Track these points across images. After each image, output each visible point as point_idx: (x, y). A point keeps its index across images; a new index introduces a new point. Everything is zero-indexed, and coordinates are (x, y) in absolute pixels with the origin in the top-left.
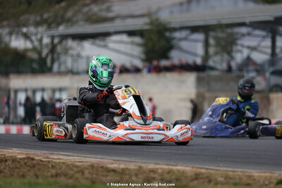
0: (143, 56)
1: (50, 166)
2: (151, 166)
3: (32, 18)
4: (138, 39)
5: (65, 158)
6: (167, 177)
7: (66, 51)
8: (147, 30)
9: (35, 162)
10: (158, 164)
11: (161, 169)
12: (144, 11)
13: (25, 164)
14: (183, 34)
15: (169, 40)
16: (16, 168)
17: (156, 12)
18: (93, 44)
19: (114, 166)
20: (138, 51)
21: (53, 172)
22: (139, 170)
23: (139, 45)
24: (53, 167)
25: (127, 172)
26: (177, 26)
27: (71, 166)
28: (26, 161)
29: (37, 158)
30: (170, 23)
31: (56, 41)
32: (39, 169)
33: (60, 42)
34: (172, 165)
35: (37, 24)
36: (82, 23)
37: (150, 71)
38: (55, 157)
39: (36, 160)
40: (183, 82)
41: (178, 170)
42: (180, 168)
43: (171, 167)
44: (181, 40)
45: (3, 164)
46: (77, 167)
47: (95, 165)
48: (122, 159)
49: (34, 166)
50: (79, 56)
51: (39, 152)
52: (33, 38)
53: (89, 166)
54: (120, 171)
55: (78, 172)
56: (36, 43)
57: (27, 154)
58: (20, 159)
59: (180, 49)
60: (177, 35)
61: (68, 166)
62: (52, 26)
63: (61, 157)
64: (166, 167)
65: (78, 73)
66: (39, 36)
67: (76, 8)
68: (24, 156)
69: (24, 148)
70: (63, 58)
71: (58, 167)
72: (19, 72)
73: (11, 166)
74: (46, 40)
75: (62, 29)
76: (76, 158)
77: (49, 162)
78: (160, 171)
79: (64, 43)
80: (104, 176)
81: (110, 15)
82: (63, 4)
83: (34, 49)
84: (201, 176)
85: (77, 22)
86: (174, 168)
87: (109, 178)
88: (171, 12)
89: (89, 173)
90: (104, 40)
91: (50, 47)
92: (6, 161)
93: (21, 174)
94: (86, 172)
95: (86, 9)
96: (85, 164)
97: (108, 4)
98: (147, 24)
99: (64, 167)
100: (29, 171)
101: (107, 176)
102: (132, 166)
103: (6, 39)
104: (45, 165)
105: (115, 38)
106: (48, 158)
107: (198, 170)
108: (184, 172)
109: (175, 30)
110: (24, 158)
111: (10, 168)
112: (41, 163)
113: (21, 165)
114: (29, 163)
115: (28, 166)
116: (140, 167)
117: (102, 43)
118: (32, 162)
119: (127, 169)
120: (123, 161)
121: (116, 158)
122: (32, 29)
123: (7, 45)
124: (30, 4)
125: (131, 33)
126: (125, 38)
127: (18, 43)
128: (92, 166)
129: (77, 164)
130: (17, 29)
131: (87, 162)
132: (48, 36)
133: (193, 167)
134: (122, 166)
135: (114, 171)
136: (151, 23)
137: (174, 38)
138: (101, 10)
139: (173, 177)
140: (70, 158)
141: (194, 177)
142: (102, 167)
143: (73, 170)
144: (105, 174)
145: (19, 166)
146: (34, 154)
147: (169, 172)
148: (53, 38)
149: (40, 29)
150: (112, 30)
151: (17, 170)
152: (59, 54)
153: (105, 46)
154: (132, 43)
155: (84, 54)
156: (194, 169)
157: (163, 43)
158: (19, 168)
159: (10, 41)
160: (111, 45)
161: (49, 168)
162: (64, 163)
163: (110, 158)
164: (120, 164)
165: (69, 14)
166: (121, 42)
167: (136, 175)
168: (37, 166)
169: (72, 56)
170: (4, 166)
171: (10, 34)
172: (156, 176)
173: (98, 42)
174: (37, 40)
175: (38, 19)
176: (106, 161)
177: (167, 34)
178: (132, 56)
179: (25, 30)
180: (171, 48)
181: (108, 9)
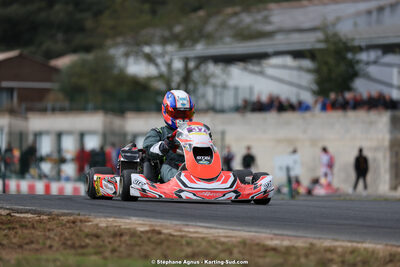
0: (315, 87)
1: (184, 242)
2: (327, 243)
3: (158, 32)
4: (307, 63)
5: (205, 231)
6: (349, 258)
7: (206, 79)
8: (320, 50)
9: (162, 236)
10: (337, 240)
11: (342, 247)
12: (317, 23)
13: (149, 239)
14: (373, 55)
15: (352, 64)
16: (137, 245)
17: (334, 25)
18: (245, 69)
19: (275, 243)
20: (307, 79)
21: (189, 250)
22: (310, 249)
23: (309, 71)
24: (188, 244)
25: (293, 251)
26: (363, 44)
27: (213, 243)
28: (149, 235)
29: (165, 231)
30: (353, 39)
31: (192, 65)
32: (168, 247)
33: (197, 67)
34: (358, 242)
35: (165, 41)
36: (228, 40)
37: (324, 108)
38: (192, 230)
39: (164, 234)
40: (371, 123)
41: (365, 249)
42: (368, 245)
43: (355, 244)
44: (368, 63)
45: (118, 239)
46: (223, 244)
47: (248, 242)
48: (285, 232)
49: (161, 243)
50: (224, 86)
51: (168, 223)
52: (159, 61)
53: (240, 242)
54: (283, 250)
55: (224, 251)
56: (164, 69)
57: (151, 226)
58: (142, 232)
59: (368, 77)
60: (363, 56)
61: (209, 242)
62: (186, 44)
63: (200, 230)
64: (349, 244)
65: (222, 111)
66: (167, 59)
67: (220, 18)
68: (147, 228)
69: (147, 217)
70: (201, 90)
71: (195, 244)
72: (139, 109)
73: (128, 242)
74: (178, 65)
75: (200, 49)
76: (221, 231)
77: (182, 237)
78: (339, 250)
79: (203, 68)
80: (260, 257)
81: (268, 28)
82: (201, 13)
83: (161, 76)
84: (398, 257)
85: (221, 38)
86: (359, 245)
87: (268, 260)
88: (355, 24)
89: (240, 252)
90: (259, 64)
91: (183, 74)
92: (121, 235)
93: (142, 253)
94: (235, 251)
95: (233, 21)
96: (234, 239)
97: (265, 13)
98: (319, 41)
99: (204, 244)
100: (154, 249)
101: (264, 257)
102: (300, 243)
103: (121, 62)
104: (177, 242)
105: (274, 61)
106: (180, 231)
107: (394, 249)
108: (373, 252)
109: (360, 49)
110: (147, 232)
111: (127, 245)
112: (171, 238)
113: (143, 242)
114: (155, 237)
115: (153, 242)
116: (312, 244)
117: (257, 68)
118: (159, 236)
119: (293, 247)
120: (287, 235)
121: (277, 232)
122: (158, 49)
123: (122, 72)
124: (154, 12)
125: (297, 54)
126: (288, 60)
127: (137, 68)
128: (244, 243)
129: (223, 239)
130: (135, 49)
131: (235, 237)
132: (180, 59)
133: (387, 245)
134: (286, 243)
135: (274, 249)
136: (326, 40)
137: (358, 62)
138: (256, 22)
139: (359, 259)
140: (212, 231)
141: (388, 259)
142: (258, 244)
143: (216, 248)
144: (261, 253)
145: (140, 242)
146: (161, 226)
147: (353, 251)
148: (186, 60)
149: (170, 48)
150: (270, 50)
151: (137, 248)
152: (195, 84)
153: (261, 73)
154: (300, 68)
155: (232, 83)
156: (389, 248)
157: (342, 68)
158: (140, 246)
159: (126, 65)
160: (270, 71)
161: (182, 245)
162: (203, 238)
163: (268, 231)
164: (283, 240)
165: (210, 27)
166: (284, 67)
167: (306, 256)
168: (166, 243)
169: (214, 86)
170: (118, 243)
171: (127, 55)
172: (334, 256)
173: (250, 67)
174: (164, 63)
175: (167, 34)
176: (263, 235)
177: (350, 56)
178: (299, 86)
179: (147, 49)
180: (355, 75)
181: (266, 20)
